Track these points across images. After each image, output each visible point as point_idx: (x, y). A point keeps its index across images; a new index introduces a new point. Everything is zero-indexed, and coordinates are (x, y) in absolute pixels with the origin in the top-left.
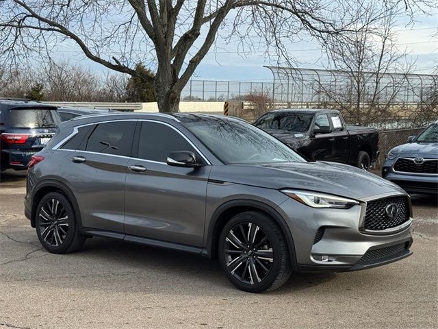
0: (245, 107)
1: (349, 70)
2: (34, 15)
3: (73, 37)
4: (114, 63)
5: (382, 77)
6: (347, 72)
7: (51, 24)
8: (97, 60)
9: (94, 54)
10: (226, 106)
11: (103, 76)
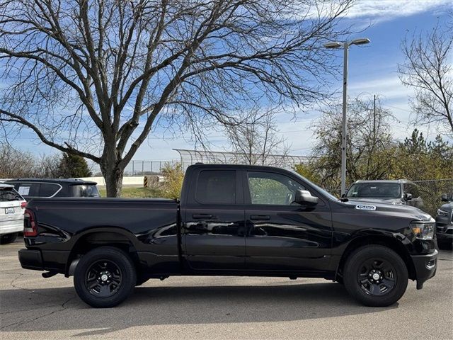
0: (160, 181)
1: (243, 151)
3: (30, 126)
4: (65, 146)
6: (241, 153)
7: (12, 116)
8: (51, 144)
9: (49, 140)
10: (145, 180)
11: (40, 157)
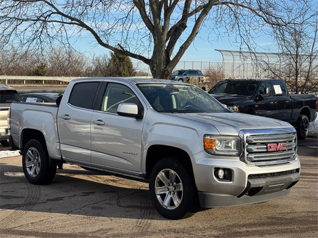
1: (289, 53)
2: (59, 13)
3: (88, 28)
4: (118, 48)
5: (314, 58)
6: (287, 55)
7: (72, 19)
8: (107, 46)
10: (188, 80)
